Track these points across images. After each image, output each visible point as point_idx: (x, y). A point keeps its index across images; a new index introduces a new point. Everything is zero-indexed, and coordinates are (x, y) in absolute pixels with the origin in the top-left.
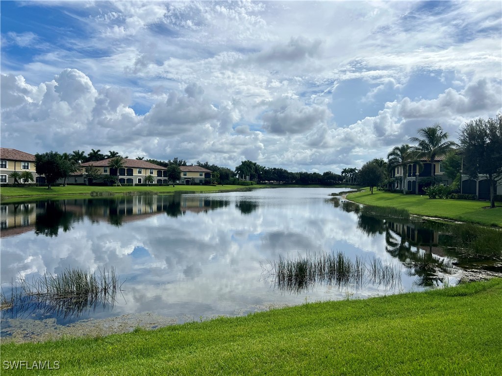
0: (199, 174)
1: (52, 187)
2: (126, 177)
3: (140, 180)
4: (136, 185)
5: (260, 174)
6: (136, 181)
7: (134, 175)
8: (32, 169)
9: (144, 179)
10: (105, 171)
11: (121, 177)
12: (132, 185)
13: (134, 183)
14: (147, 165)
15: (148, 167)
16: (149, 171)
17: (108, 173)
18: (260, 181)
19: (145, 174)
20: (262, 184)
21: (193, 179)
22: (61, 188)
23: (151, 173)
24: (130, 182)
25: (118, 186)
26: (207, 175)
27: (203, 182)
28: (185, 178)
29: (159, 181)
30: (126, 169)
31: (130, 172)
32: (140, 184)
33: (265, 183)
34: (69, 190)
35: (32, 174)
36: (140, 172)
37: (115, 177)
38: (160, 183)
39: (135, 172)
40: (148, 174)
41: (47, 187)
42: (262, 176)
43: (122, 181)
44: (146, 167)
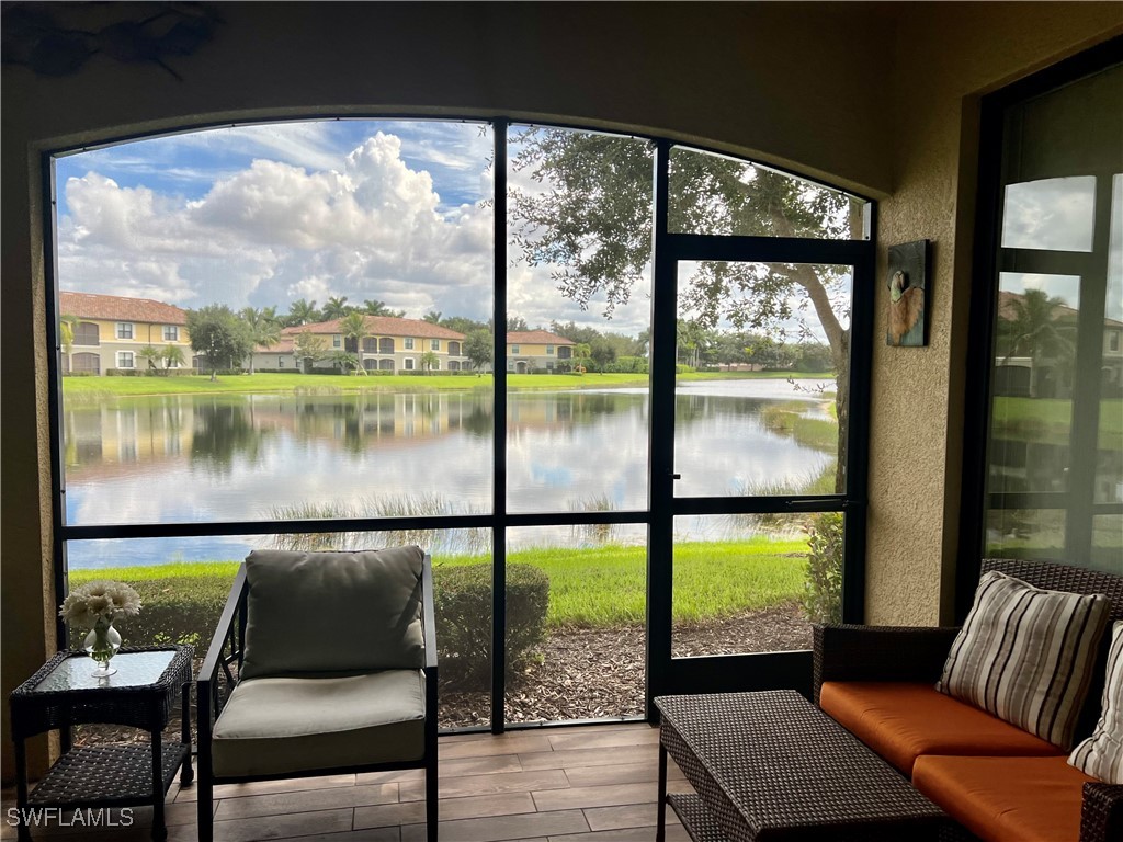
0: (545, 348)
1: (219, 377)
2: (378, 356)
3: (409, 363)
4: (401, 373)
5: (705, 348)
6: (400, 365)
7: (395, 351)
8: (183, 341)
9: (419, 360)
10: (336, 344)
11: (367, 356)
12: (391, 374)
13: (397, 369)
14: (427, 331)
15: (428, 335)
16: (431, 342)
17: (342, 348)
18: (704, 365)
19: (419, 350)
20: (710, 370)
21: (532, 360)
22: (243, 378)
23: (435, 347)
24: (387, 365)
25: (361, 374)
26: (564, 351)
27: (555, 367)
28: (516, 359)
29: (454, 364)
30: (378, 338)
31: (388, 344)
32: (410, 370)
33: (717, 370)
34: (253, 383)
35: (183, 350)
36: (409, 346)
37: (353, 355)
38: (454, 369)
39: (400, 347)
40: (428, 348)
41: (210, 377)
42: (710, 351)
43: (369, 364)
44: (423, 335)
